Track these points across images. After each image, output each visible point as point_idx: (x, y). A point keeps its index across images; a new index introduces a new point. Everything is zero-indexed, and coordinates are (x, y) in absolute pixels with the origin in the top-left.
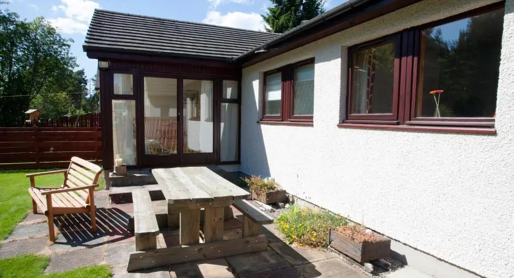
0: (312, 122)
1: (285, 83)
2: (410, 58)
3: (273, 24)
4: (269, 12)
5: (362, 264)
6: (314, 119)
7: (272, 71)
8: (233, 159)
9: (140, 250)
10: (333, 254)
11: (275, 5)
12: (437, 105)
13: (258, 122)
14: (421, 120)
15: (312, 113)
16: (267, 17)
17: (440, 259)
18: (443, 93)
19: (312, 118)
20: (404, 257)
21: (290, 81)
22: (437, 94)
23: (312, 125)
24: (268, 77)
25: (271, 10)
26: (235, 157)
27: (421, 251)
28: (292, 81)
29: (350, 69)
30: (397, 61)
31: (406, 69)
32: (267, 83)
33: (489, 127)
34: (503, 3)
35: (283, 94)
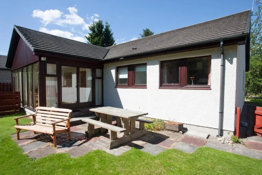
0: (146, 87)
1: (130, 72)
2: (184, 67)
3: (92, 41)
4: (89, 35)
5: (178, 132)
6: (147, 86)
7: (122, 66)
8: (100, 104)
9: (113, 140)
10: (166, 131)
11: (92, 32)
12: (192, 82)
13: (115, 87)
14: (188, 86)
15: (146, 84)
16: (88, 37)
17: (198, 126)
18: (194, 78)
19: (146, 85)
20: (186, 128)
21: (132, 71)
22: (192, 78)
23: (146, 88)
24: (119, 69)
25: (90, 34)
26: (101, 103)
27: (192, 125)
28: (134, 71)
29: (162, 69)
30: (180, 68)
31: (183, 71)
32: (118, 71)
33: (209, 88)
34: (210, 56)
35: (129, 76)
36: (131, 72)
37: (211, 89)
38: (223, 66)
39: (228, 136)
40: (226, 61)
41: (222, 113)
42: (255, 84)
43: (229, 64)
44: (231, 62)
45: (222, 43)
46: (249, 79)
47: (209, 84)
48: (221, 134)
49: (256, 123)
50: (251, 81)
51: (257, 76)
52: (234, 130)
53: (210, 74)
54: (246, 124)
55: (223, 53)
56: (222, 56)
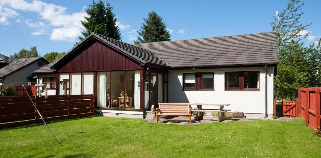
1: (197, 78)
2: (242, 77)
7: (187, 73)
12: (248, 86)
13: (182, 90)
14: (245, 89)
15: (214, 87)
20: (246, 116)
22: (247, 84)
23: (214, 91)
27: (248, 114)
28: (201, 77)
29: (226, 77)
30: (239, 77)
31: (241, 79)
32: (185, 77)
33: (258, 90)
34: (259, 71)
35: (196, 81)
36: (199, 78)
37: (260, 91)
38: (266, 78)
39: (270, 117)
40: (268, 75)
41: (266, 104)
42: (282, 88)
43: (270, 77)
44: (270, 76)
45: (266, 66)
46: (277, 83)
47: (258, 88)
48: (267, 116)
49: (284, 110)
50: (278, 85)
51: (283, 80)
52: (273, 113)
53: (258, 82)
54: (279, 114)
55: (266, 71)
56: (266, 72)
